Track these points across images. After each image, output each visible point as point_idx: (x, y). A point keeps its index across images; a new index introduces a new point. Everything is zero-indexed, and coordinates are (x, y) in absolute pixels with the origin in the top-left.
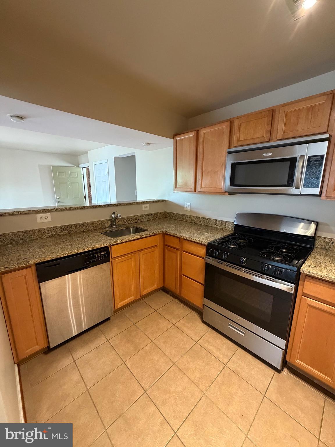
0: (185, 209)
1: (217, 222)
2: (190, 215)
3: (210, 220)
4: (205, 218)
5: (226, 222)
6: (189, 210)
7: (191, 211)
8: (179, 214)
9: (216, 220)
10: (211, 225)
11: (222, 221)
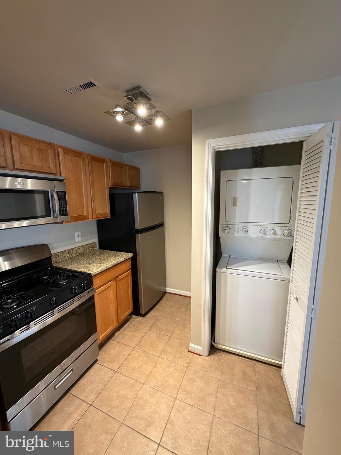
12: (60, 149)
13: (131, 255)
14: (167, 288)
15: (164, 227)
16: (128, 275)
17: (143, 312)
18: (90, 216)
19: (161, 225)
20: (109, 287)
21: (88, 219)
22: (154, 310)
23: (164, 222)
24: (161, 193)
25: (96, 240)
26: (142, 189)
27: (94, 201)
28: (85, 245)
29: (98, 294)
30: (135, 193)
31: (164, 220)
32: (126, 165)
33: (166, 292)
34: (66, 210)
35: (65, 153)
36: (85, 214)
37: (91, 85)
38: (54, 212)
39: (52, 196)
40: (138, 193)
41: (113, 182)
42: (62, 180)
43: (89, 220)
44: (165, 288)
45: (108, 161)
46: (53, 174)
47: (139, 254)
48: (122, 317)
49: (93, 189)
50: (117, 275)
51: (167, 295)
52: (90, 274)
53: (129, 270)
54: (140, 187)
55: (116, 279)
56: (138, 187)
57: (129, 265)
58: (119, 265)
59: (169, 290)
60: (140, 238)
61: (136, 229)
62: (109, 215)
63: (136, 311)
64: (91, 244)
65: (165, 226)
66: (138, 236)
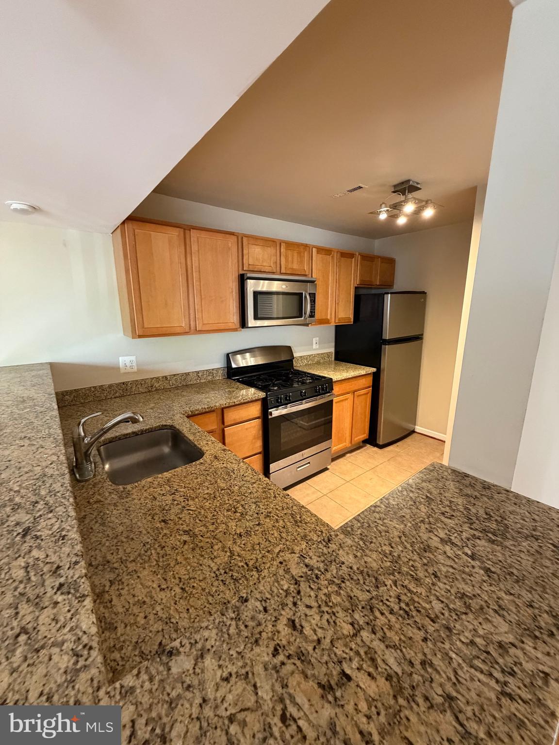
0: (122, 371)
1: (200, 375)
2: (143, 379)
3: (187, 374)
4: (178, 374)
5: (213, 369)
6: (135, 369)
7: (139, 371)
8: (110, 386)
9: (198, 372)
10: (190, 383)
11: (206, 370)
12: (314, 249)
13: (374, 370)
14: (416, 427)
15: (422, 342)
16: (368, 393)
17: (381, 442)
18: (333, 320)
19: (418, 338)
20: (346, 399)
21: (330, 323)
22: (395, 445)
23: (422, 335)
24: (424, 293)
25: (332, 350)
26: (396, 288)
27: (338, 304)
28: (322, 354)
29: (336, 403)
30: (388, 293)
31: (423, 331)
32: (379, 257)
33: (413, 432)
34: (314, 312)
35: (318, 252)
36: (329, 318)
37: (360, 187)
38: (305, 314)
39: (306, 297)
40: (391, 293)
41: (361, 280)
42: (313, 282)
43: (332, 324)
44: (413, 426)
45: (357, 254)
46: (305, 275)
47: (384, 370)
48: (356, 439)
49: (339, 290)
50: (356, 388)
51: (414, 435)
52: (331, 379)
53: (369, 387)
54: (393, 286)
55: (354, 393)
56: (391, 286)
57: (369, 381)
58: (359, 378)
59: (418, 429)
60: (387, 349)
61: (383, 338)
62: (352, 320)
63: (372, 440)
64: (327, 353)
65: (424, 341)
66: (385, 348)
